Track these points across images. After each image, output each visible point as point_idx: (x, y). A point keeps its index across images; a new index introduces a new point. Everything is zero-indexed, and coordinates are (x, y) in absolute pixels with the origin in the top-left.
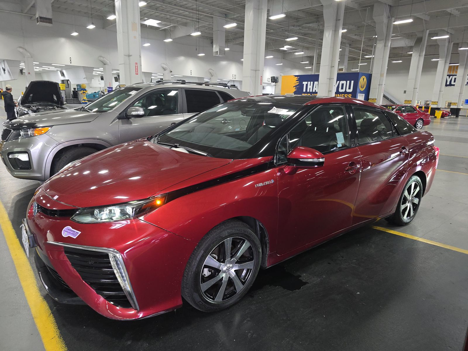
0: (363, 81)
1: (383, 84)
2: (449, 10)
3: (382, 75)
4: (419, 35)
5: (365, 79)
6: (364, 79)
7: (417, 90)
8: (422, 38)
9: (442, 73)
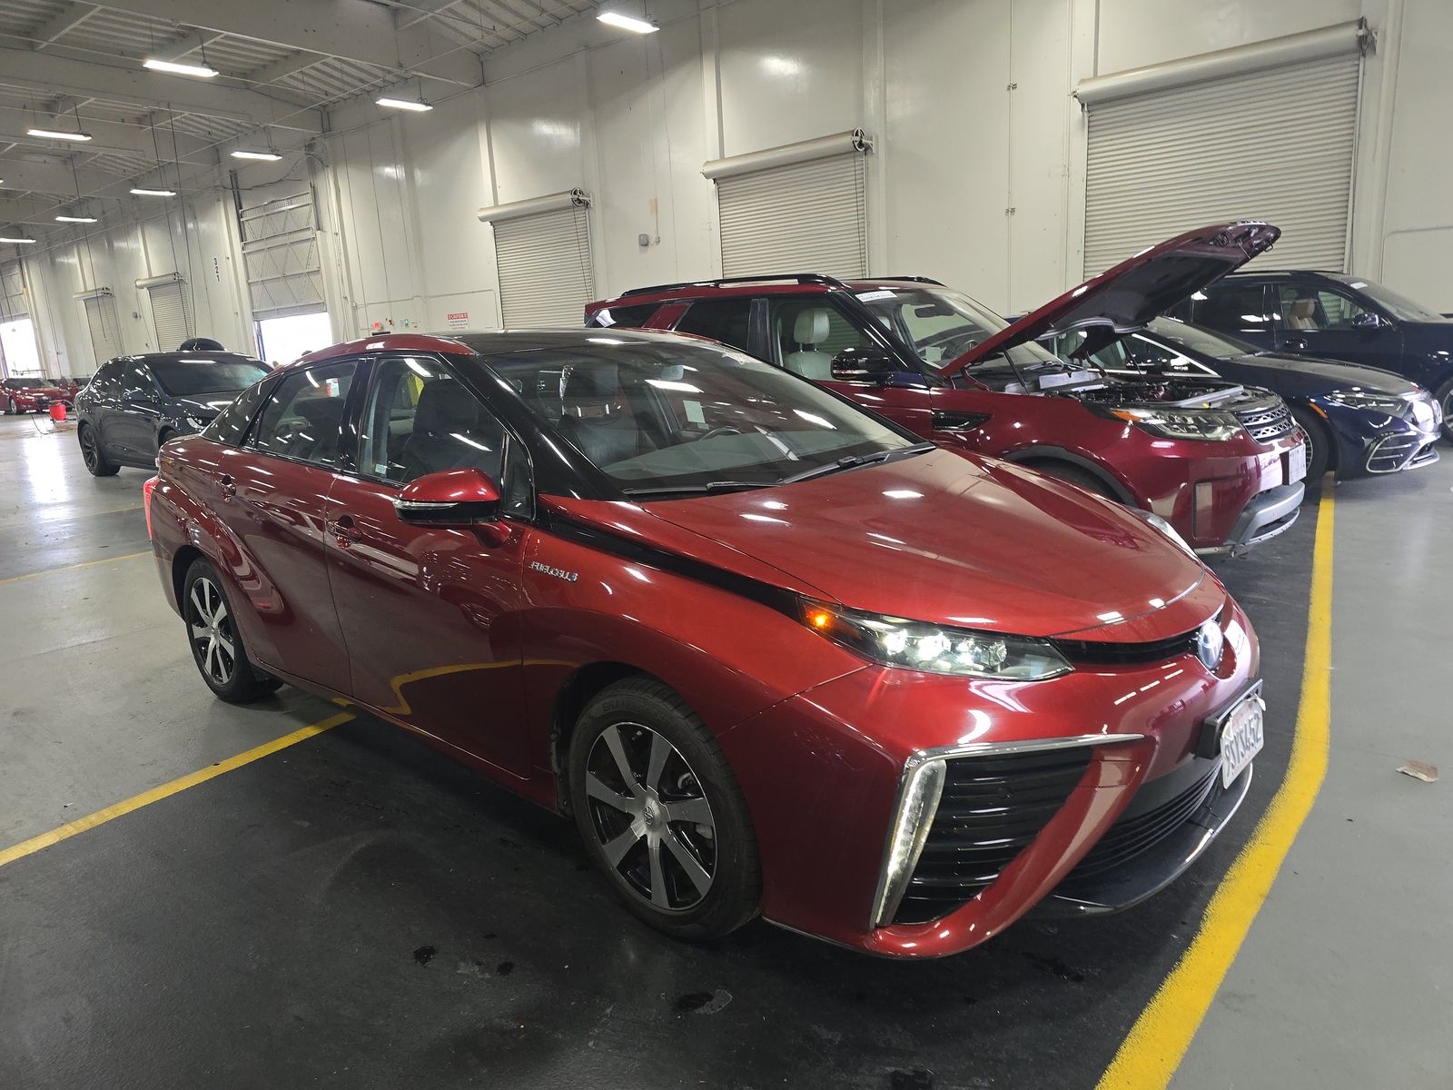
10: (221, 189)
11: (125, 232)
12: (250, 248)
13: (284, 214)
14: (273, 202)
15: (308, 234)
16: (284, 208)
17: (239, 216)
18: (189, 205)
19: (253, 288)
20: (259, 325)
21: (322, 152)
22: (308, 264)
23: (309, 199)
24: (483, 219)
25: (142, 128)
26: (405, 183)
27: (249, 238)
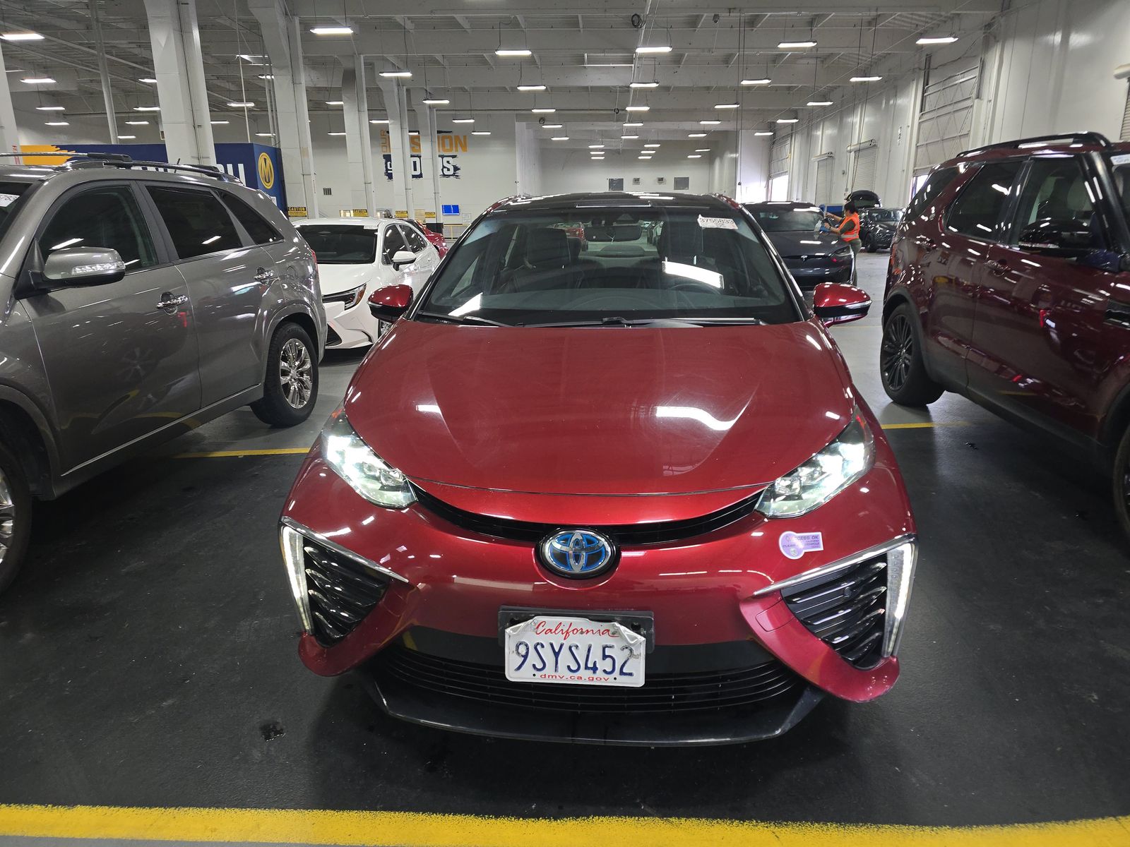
0: (264, 164)
1: (312, 173)
2: (399, 18)
3: (303, 152)
4: (347, 64)
5: (269, 161)
6: (265, 159)
7: (372, 187)
8: (355, 71)
9: (401, 150)
10: (917, 70)
11: (852, 111)
12: (926, 117)
13: (956, 87)
14: (950, 77)
15: (968, 103)
16: (957, 82)
17: (924, 91)
18: (893, 87)
19: (919, 150)
20: (916, 179)
21: (997, 29)
22: (962, 129)
23: (976, 73)
24: (1119, 77)
25: (869, 29)
26: (1058, 49)
27: (927, 109)
